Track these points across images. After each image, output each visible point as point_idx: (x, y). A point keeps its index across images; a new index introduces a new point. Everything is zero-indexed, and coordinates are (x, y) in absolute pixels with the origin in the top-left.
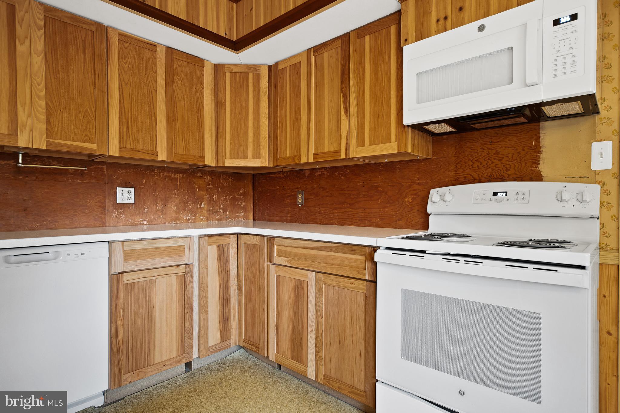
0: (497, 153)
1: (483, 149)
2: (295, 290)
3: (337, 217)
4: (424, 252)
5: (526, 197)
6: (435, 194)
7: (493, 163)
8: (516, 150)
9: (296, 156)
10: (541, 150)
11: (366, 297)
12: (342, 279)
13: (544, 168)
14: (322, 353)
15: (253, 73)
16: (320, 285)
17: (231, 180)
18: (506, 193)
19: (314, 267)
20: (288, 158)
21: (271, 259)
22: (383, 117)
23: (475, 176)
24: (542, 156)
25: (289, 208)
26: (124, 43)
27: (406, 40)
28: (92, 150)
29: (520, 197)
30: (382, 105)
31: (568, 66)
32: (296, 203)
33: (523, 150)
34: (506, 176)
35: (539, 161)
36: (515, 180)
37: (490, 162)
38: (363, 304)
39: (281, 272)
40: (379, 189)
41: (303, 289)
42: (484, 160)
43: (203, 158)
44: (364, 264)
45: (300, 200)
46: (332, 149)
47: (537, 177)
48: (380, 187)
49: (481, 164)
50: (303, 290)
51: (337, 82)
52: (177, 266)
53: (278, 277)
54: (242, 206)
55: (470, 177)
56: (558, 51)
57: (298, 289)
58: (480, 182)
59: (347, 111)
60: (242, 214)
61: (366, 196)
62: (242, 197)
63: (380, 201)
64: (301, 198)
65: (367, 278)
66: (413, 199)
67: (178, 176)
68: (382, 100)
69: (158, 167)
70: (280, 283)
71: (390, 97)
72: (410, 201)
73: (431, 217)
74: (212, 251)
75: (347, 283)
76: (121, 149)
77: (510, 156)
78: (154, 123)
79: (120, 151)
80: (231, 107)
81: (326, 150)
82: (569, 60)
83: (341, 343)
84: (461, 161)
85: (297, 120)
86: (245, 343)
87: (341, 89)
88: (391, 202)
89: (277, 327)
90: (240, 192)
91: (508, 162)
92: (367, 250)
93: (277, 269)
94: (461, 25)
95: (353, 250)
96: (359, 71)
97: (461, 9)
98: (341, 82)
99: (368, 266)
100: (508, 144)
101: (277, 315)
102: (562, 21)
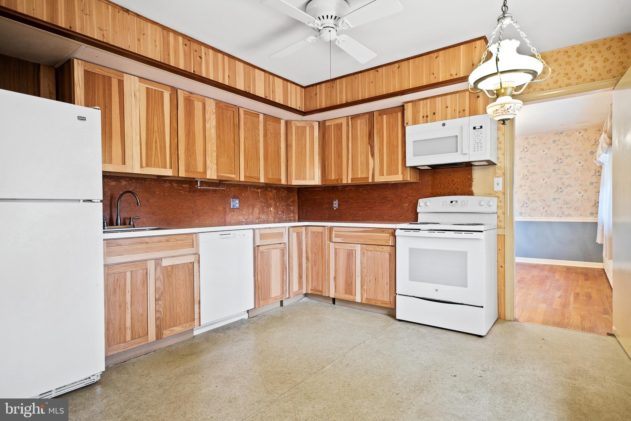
0: (453, 181)
1: (446, 178)
2: (347, 255)
3: (361, 216)
4: (419, 230)
5: (466, 203)
6: (422, 202)
7: (450, 185)
8: (462, 179)
9: (339, 179)
10: (473, 180)
11: (390, 254)
12: (376, 247)
13: (474, 189)
14: (365, 287)
15: (309, 127)
16: (363, 251)
17: (286, 192)
18: (457, 201)
19: (360, 242)
20: (333, 180)
21: (331, 240)
22: (394, 161)
23: (442, 192)
24: (473, 183)
25: (327, 211)
26: (246, 115)
27: (407, 123)
28: (233, 178)
29: (463, 203)
30: (393, 154)
31: (479, 148)
32: (332, 207)
33: (465, 180)
34: (457, 193)
35: (472, 185)
36: (461, 195)
38: (389, 258)
39: (338, 246)
40: (388, 199)
42: (446, 184)
43: (280, 180)
44: (389, 238)
45: (335, 205)
46: (363, 176)
47: (471, 194)
48: (389, 197)
49: (445, 186)
50: (353, 255)
51: (366, 139)
52: (280, 243)
53: (336, 249)
54: (292, 209)
55: (440, 193)
56: (475, 141)
57: (349, 254)
58: (444, 195)
59: (373, 155)
60: (292, 215)
61: (380, 203)
62: (292, 203)
63: (389, 206)
64: (336, 204)
65: (391, 245)
66: (409, 205)
67: (259, 190)
68: (394, 152)
69: (250, 185)
70: (337, 253)
71: (398, 150)
72: (407, 206)
73: (419, 215)
74: (294, 236)
75: (380, 248)
76: (245, 177)
77: (459, 182)
78: (258, 160)
79: (245, 178)
80: (296, 147)
81: (359, 177)
82: (480, 145)
83: (376, 280)
84: (435, 184)
85: (339, 157)
86: (311, 291)
87: (369, 143)
88: (396, 206)
89: (335, 278)
90: (291, 200)
91: (458, 186)
92: (391, 231)
93: (335, 244)
94: (435, 121)
95: (382, 231)
96: (380, 135)
97: (434, 114)
98: (369, 139)
99: (391, 238)
100: (458, 177)
101: (335, 271)
102: (477, 128)
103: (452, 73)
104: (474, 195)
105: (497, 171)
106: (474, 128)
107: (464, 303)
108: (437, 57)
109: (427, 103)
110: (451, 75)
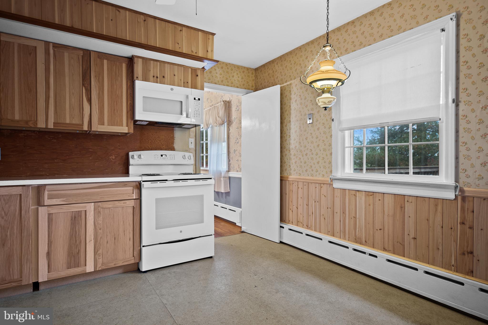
0: (159, 137)
1: (153, 135)
2: (72, 219)
4: (167, 180)
5: (173, 157)
7: (157, 141)
8: (166, 137)
9: (30, 121)
10: (174, 138)
11: (134, 208)
12: (117, 202)
13: (176, 146)
14: (100, 251)
16: (98, 209)
18: (166, 155)
19: (93, 200)
20: (18, 121)
21: (40, 204)
23: (149, 147)
24: (175, 141)
27: (137, 77)
29: (171, 157)
30: (117, 104)
31: (198, 114)
33: (168, 138)
34: (162, 148)
35: (174, 143)
36: (167, 150)
37: (156, 141)
38: (132, 212)
40: (90, 150)
41: (81, 216)
42: (153, 139)
44: (132, 191)
46: (74, 122)
47: (173, 149)
49: (152, 141)
55: (147, 147)
56: (195, 109)
58: (151, 150)
61: (78, 155)
63: (91, 158)
65: (135, 198)
66: (116, 157)
68: (117, 102)
71: (122, 101)
72: (114, 158)
75: (121, 204)
77: (164, 139)
81: (68, 121)
83: (116, 239)
84: (143, 139)
87: (83, 84)
88: (100, 159)
89: (48, 254)
91: (163, 142)
92: (135, 184)
93: (50, 209)
94: (164, 84)
95: (125, 185)
96: (99, 78)
97: (164, 77)
98: (83, 80)
99: (136, 191)
100: (163, 134)
101: (48, 244)
102: (196, 99)
103: (193, 50)
104: (175, 151)
105: (191, 133)
106: (195, 99)
107: (201, 236)
108: (181, 30)
109: (157, 65)
110: (192, 52)
